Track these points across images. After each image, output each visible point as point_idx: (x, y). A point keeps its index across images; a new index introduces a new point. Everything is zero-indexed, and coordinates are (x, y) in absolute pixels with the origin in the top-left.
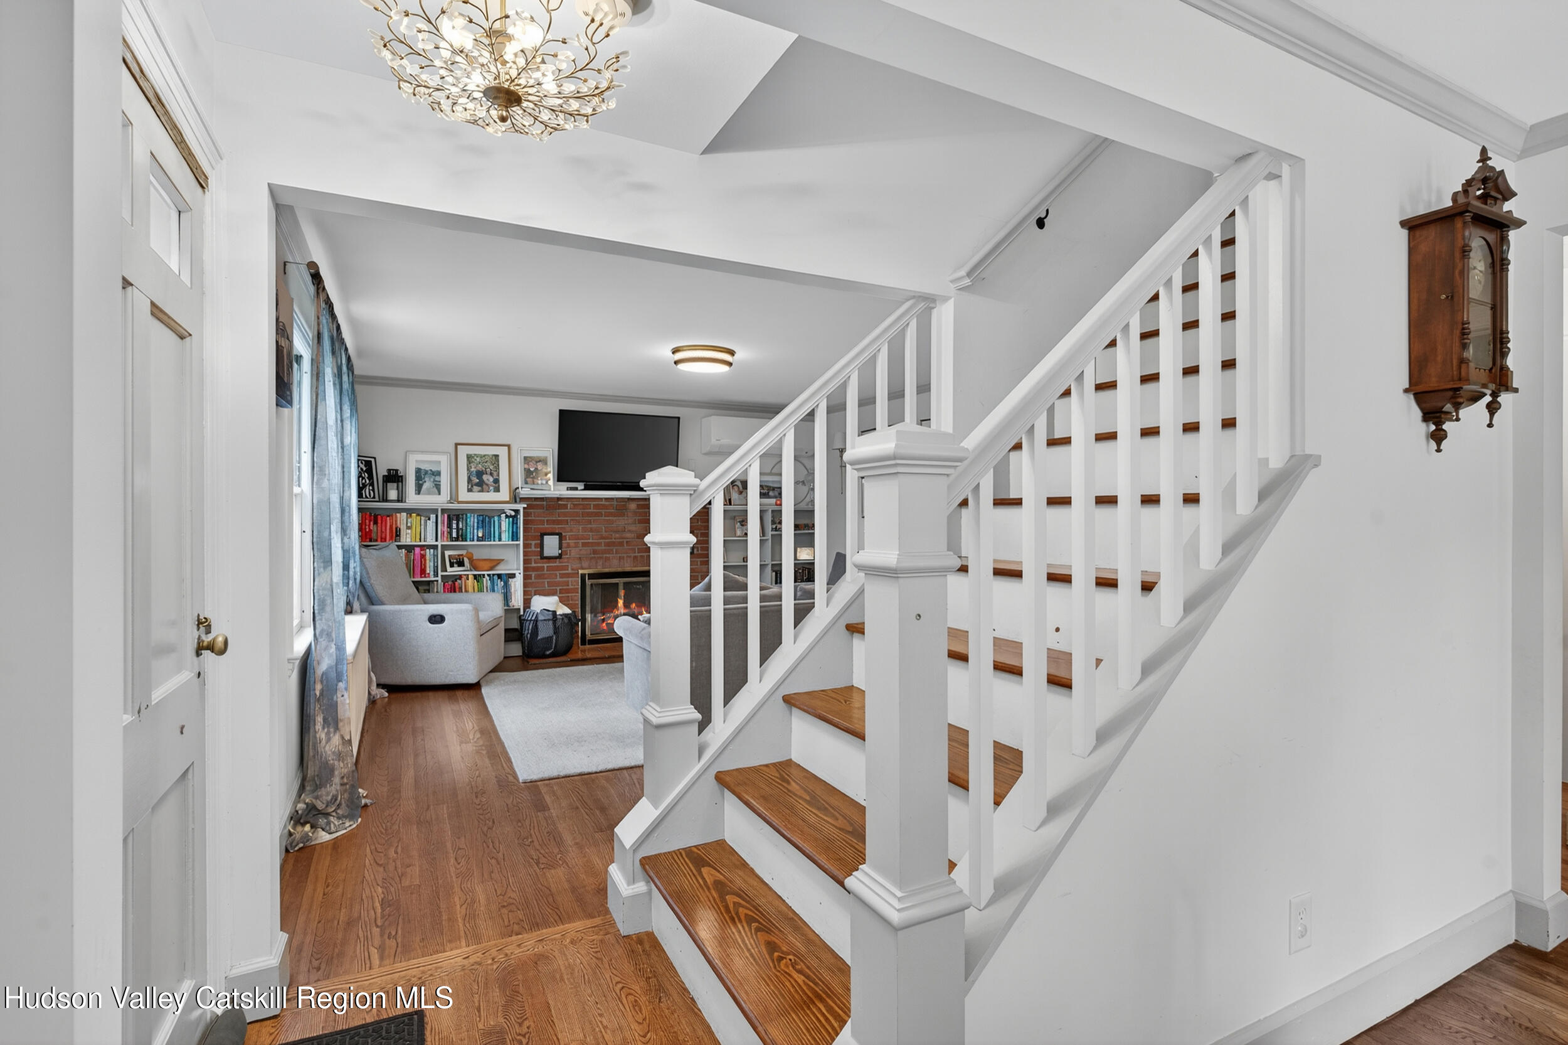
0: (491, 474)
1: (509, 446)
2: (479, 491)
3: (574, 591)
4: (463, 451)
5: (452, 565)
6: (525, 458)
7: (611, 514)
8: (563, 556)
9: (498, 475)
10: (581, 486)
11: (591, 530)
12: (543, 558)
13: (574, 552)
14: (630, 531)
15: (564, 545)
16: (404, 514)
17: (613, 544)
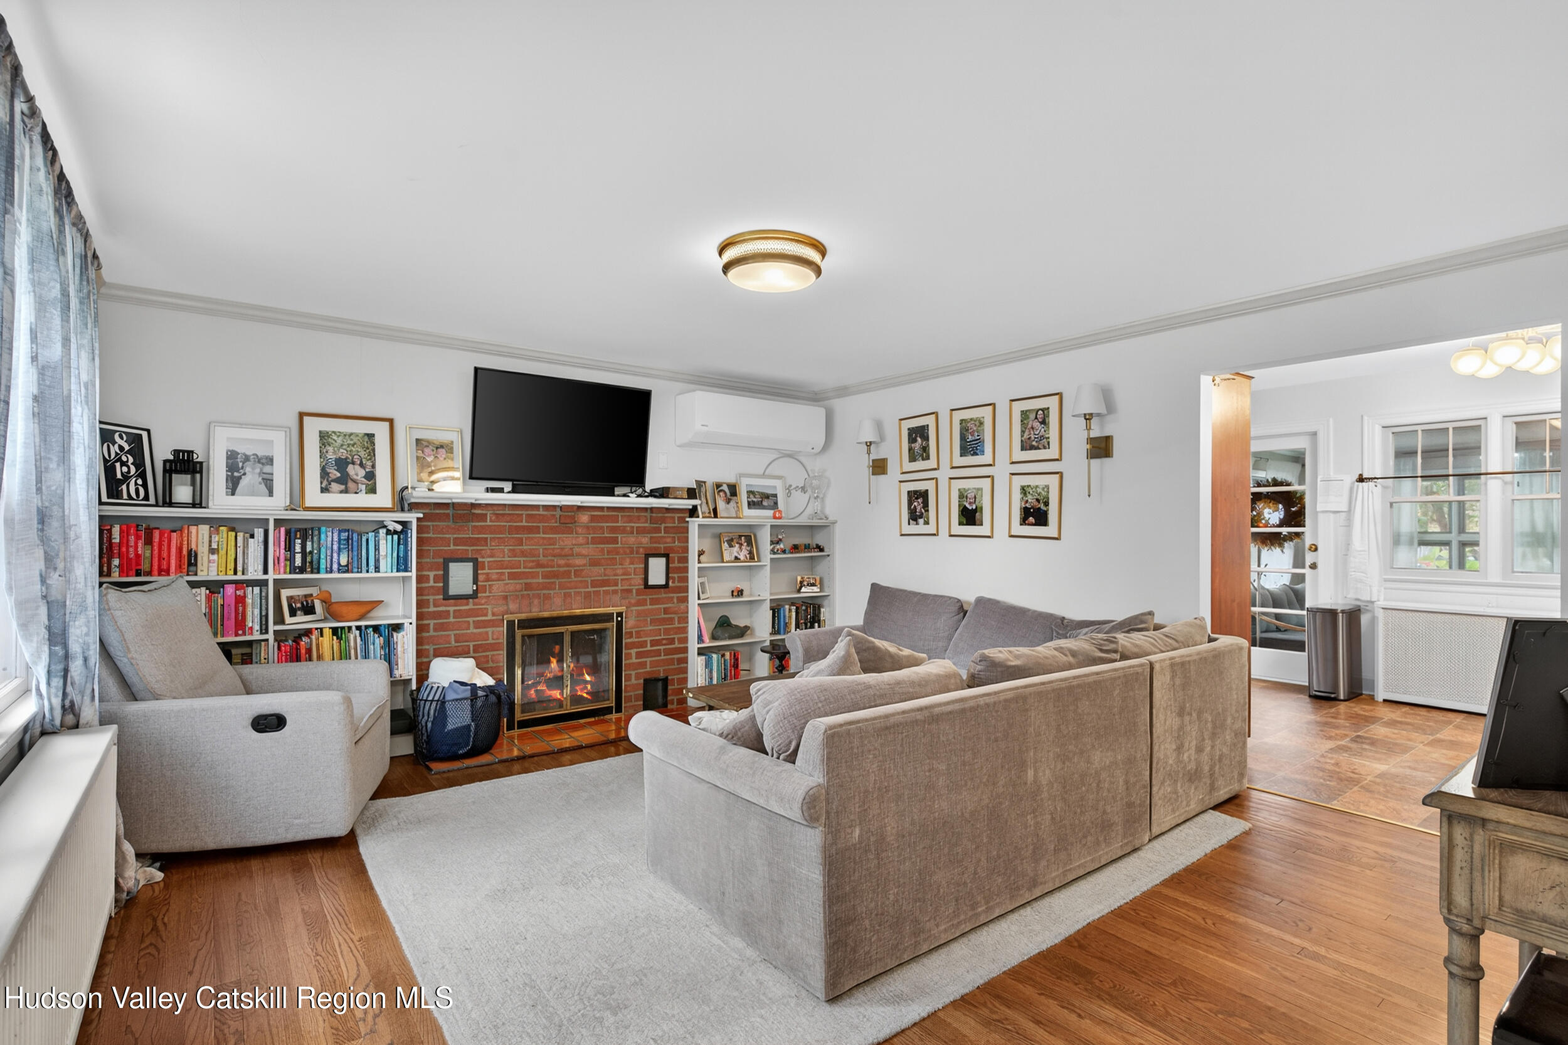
0: (362, 465)
1: (391, 421)
2: (341, 492)
3: (494, 647)
4: (313, 428)
5: (293, 613)
6: (417, 440)
7: (554, 530)
8: (479, 595)
9: (373, 466)
10: (507, 486)
11: (523, 554)
12: (447, 597)
13: (498, 588)
14: (579, 555)
15: (481, 578)
16: (204, 529)
17: (555, 575)
